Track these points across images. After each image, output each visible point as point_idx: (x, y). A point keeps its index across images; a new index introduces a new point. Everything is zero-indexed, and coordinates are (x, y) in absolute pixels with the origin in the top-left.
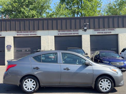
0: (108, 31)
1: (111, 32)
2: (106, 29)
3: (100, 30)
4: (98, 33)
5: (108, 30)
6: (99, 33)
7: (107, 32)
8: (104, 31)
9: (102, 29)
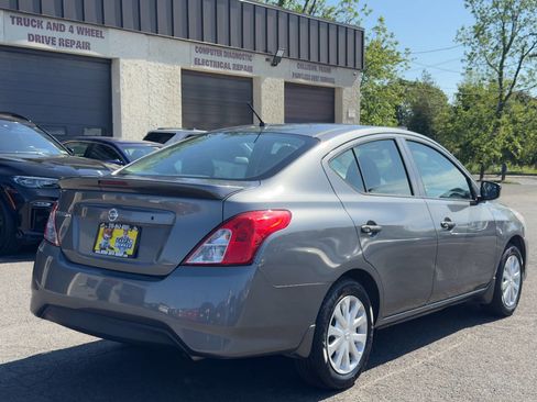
0: (75, 37)
1: (87, 46)
2: (67, 25)
3: (40, 25)
4: (31, 37)
5: (75, 29)
6: (37, 38)
7: (73, 42)
8: (57, 35)
9: (52, 22)
